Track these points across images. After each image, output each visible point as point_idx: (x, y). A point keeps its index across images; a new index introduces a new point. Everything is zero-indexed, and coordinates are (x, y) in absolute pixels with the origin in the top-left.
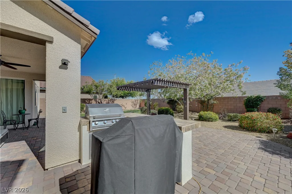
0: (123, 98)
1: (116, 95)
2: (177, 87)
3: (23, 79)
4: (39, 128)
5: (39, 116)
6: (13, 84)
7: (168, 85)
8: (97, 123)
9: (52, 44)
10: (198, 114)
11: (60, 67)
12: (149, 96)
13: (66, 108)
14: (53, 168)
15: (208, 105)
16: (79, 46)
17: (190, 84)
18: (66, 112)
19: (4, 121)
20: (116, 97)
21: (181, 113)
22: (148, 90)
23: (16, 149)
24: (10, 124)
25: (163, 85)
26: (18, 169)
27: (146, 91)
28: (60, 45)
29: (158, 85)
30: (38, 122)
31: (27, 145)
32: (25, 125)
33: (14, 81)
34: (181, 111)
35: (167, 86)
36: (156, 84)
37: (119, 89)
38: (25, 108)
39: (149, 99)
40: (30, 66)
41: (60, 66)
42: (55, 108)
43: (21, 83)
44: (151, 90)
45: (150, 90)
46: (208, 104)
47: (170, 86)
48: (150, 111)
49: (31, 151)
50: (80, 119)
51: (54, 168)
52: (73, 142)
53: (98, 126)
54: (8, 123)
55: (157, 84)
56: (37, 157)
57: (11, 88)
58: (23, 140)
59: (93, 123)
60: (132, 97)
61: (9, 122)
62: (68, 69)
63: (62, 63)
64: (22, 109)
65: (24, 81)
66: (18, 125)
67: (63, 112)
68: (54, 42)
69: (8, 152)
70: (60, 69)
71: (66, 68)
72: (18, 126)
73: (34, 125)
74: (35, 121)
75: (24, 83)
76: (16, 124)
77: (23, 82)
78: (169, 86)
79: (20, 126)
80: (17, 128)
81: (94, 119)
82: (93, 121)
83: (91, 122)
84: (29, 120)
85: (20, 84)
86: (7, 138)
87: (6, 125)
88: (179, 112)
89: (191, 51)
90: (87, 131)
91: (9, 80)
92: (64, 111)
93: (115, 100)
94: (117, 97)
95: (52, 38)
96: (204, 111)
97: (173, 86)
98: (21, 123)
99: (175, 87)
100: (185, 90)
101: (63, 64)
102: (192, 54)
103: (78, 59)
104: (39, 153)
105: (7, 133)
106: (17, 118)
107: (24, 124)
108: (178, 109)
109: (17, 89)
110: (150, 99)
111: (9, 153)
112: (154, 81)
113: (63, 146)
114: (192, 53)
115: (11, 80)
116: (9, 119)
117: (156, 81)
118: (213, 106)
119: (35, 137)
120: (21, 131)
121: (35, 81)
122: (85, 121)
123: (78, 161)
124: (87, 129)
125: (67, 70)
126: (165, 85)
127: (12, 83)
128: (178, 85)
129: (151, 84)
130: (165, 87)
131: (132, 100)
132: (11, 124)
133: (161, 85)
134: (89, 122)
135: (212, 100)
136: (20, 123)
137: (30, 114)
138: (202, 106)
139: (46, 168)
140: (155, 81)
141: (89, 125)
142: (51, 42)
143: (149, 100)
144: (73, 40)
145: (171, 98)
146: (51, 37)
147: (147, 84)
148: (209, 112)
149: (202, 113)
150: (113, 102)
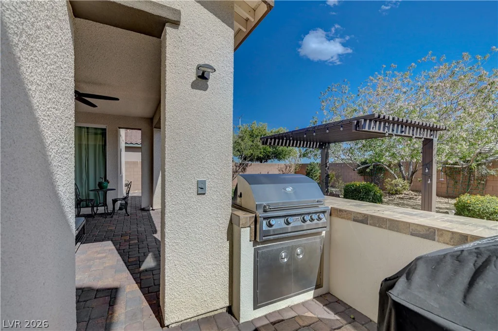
0: (261, 162)
1: (250, 156)
2: (411, 135)
3: (103, 127)
4: (128, 215)
5: (128, 193)
6: (90, 136)
7: (393, 130)
8: (273, 222)
9: (178, 29)
10: (454, 201)
11: (194, 86)
12: (325, 157)
13: (204, 182)
14: (179, 323)
15: (470, 180)
16: (231, 33)
17: (444, 128)
18: (204, 194)
19: (78, 200)
20: (250, 160)
21: (397, 196)
22: (324, 145)
23: (100, 258)
24: (85, 205)
25: (381, 131)
26: (110, 312)
27: (321, 147)
28: (193, 31)
29: (371, 130)
30: (126, 203)
31: (116, 252)
32: (107, 209)
33: (90, 131)
34: (396, 191)
35: (391, 132)
36: (367, 129)
37: (266, 144)
38: (107, 179)
39: (326, 164)
40: (117, 99)
41: (193, 83)
42: (183, 184)
43: (100, 134)
44: (332, 145)
45: (329, 143)
46: (470, 177)
47: (397, 132)
48: (328, 189)
49: (125, 268)
50: (231, 211)
51: (182, 323)
52: (217, 265)
53: (274, 230)
54: (83, 205)
55: (369, 128)
56: (139, 284)
57: (86, 143)
58: (108, 240)
59: (265, 222)
60: (280, 159)
61: (85, 203)
62: (208, 89)
63: (197, 74)
64: (103, 181)
65: (105, 129)
66: (98, 208)
67: (198, 194)
68: (181, 24)
69: (88, 264)
70: (192, 90)
71: (205, 88)
72: (97, 210)
73: (120, 209)
74: (123, 202)
75: (105, 133)
76: (95, 206)
77: (103, 132)
78: (395, 132)
79: (101, 210)
80: (95, 214)
81: (265, 211)
82: (265, 218)
83: (259, 220)
84: (115, 201)
85: (99, 137)
86: (84, 234)
87: (80, 208)
88: (392, 194)
89: (430, 52)
90: (250, 241)
91: (83, 129)
92: (201, 191)
93: (247, 165)
94: (252, 160)
95: (178, 12)
96: (471, 193)
97: (403, 134)
98: (102, 204)
99: (407, 134)
100: (428, 143)
101: (199, 77)
102: (433, 58)
103: (228, 65)
104: (141, 273)
105: (84, 226)
106: (95, 195)
107: (106, 207)
108: (388, 187)
109: (95, 146)
110: (328, 164)
111: (90, 267)
112: (363, 120)
113: (199, 273)
114: (433, 55)
115: (86, 130)
116: (84, 198)
117: (368, 121)
118: (486, 181)
119: (126, 234)
120: (102, 220)
121: (121, 130)
122: (247, 218)
123: (225, 309)
124: (251, 237)
125: (207, 92)
126: (386, 130)
127: (88, 135)
128: (413, 130)
129: (354, 127)
130: (387, 135)
131: (280, 167)
132: (87, 206)
133: (377, 130)
134: (254, 219)
135: (484, 166)
136: (100, 205)
137: (114, 189)
138: (453, 182)
139: (167, 323)
140: (365, 120)
141: (254, 226)
142: (176, 24)
143: (326, 166)
144: (219, 17)
145: (382, 161)
146: (176, 10)
147: (342, 129)
148: (488, 197)
149: (466, 198)
150: (244, 169)
